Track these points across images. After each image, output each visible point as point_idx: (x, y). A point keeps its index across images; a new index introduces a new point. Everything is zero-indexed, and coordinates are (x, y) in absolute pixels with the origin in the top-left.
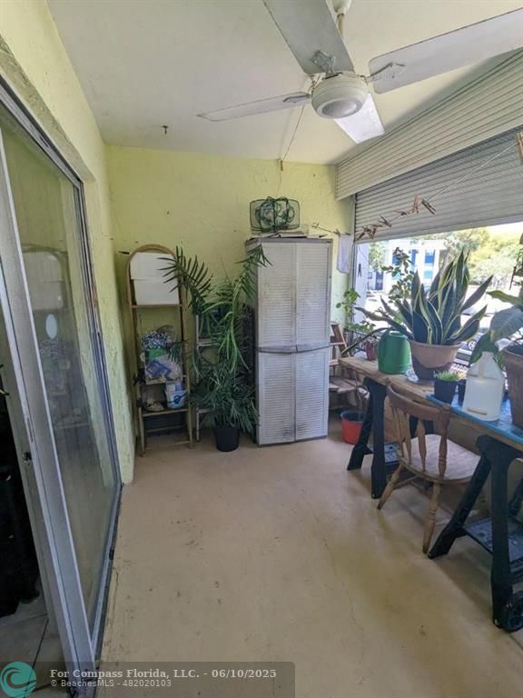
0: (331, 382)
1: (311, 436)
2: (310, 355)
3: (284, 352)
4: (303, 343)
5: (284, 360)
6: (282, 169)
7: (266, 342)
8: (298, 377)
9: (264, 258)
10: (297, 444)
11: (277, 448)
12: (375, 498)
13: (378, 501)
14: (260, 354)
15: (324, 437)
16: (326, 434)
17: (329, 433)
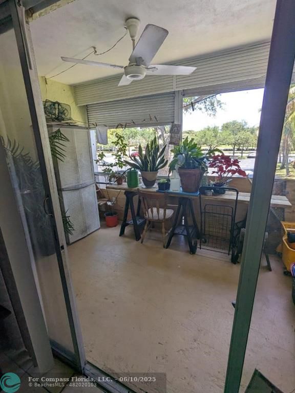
0: (98, 202)
1: (94, 230)
2: (87, 189)
3: (76, 189)
4: (84, 182)
5: (76, 193)
6: (47, 84)
7: (65, 185)
8: (84, 201)
9: (61, 134)
10: (90, 236)
11: (80, 241)
12: (138, 240)
13: (140, 241)
14: (63, 192)
15: (99, 229)
16: (100, 227)
17: (101, 226)
